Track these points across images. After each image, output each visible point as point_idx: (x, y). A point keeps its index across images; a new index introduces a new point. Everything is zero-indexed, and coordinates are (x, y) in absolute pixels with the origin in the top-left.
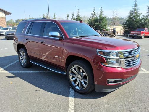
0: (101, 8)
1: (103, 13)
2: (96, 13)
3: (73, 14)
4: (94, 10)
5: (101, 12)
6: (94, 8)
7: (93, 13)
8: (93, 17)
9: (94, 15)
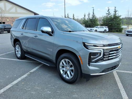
0: (115, 8)
1: (117, 13)
2: (110, 13)
3: (89, 14)
4: (109, 10)
5: (115, 12)
6: (108, 8)
7: (108, 13)
8: (108, 16)
9: (108, 15)
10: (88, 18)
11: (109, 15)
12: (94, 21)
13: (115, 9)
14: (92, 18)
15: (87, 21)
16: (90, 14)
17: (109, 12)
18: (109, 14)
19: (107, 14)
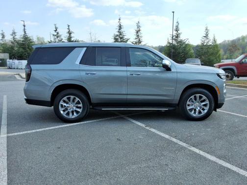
1: (72, 35)
2: (60, 34)
3: (14, 33)
4: (56, 28)
5: (70, 33)
7: (56, 34)
8: (56, 40)
10: (12, 40)
11: (58, 39)
12: (28, 48)
13: (69, 29)
14: (22, 41)
15: (12, 48)
16: (16, 34)
17: (58, 33)
18: (58, 37)
19: (54, 35)
